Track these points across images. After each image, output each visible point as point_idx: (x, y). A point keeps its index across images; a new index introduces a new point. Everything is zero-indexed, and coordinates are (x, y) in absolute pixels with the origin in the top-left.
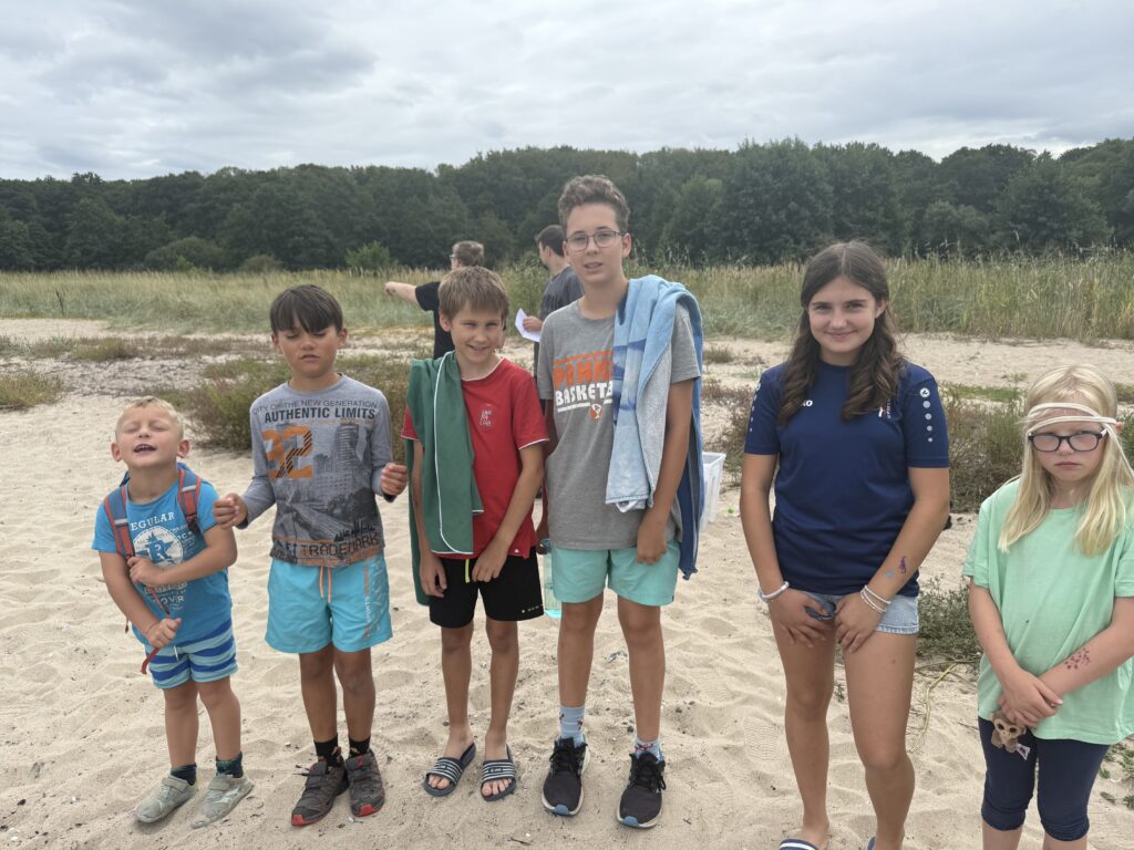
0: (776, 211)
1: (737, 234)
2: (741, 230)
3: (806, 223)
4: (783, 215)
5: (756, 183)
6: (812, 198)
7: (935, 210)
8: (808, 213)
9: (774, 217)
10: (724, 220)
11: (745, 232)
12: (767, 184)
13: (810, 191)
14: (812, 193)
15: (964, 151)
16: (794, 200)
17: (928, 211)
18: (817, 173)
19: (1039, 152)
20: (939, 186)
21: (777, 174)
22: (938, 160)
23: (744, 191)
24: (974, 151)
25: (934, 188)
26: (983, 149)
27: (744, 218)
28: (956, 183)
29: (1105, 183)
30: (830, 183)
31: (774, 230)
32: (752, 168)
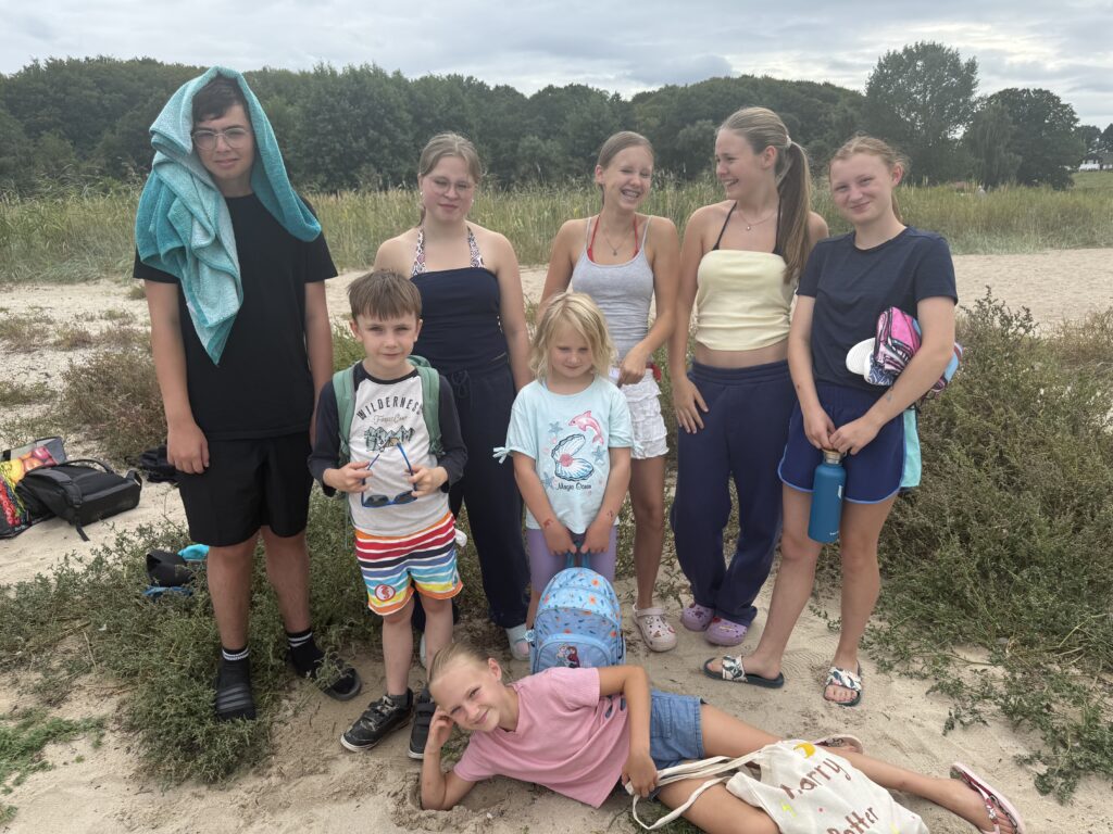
0: (356, 139)
1: (320, 160)
2: (322, 157)
3: (386, 151)
4: (363, 142)
5: (332, 109)
6: (391, 126)
7: (527, 144)
8: (387, 141)
9: (354, 145)
10: (304, 147)
11: (328, 159)
12: (343, 110)
13: (388, 119)
14: (391, 121)
15: (550, 89)
16: (374, 129)
17: (520, 144)
18: (392, 100)
19: (612, 93)
20: (528, 122)
21: (355, 100)
22: (528, 95)
23: (320, 117)
24: (559, 89)
25: (524, 122)
26: (566, 88)
27: (325, 145)
28: (543, 118)
29: (663, 124)
30: (409, 112)
31: (356, 158)
32: (328, 92)
